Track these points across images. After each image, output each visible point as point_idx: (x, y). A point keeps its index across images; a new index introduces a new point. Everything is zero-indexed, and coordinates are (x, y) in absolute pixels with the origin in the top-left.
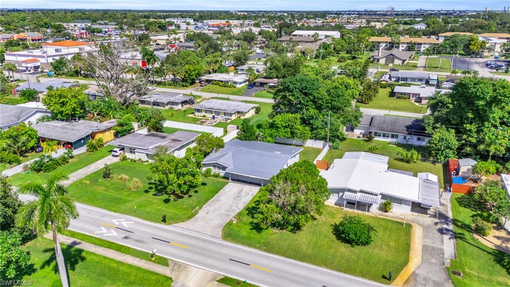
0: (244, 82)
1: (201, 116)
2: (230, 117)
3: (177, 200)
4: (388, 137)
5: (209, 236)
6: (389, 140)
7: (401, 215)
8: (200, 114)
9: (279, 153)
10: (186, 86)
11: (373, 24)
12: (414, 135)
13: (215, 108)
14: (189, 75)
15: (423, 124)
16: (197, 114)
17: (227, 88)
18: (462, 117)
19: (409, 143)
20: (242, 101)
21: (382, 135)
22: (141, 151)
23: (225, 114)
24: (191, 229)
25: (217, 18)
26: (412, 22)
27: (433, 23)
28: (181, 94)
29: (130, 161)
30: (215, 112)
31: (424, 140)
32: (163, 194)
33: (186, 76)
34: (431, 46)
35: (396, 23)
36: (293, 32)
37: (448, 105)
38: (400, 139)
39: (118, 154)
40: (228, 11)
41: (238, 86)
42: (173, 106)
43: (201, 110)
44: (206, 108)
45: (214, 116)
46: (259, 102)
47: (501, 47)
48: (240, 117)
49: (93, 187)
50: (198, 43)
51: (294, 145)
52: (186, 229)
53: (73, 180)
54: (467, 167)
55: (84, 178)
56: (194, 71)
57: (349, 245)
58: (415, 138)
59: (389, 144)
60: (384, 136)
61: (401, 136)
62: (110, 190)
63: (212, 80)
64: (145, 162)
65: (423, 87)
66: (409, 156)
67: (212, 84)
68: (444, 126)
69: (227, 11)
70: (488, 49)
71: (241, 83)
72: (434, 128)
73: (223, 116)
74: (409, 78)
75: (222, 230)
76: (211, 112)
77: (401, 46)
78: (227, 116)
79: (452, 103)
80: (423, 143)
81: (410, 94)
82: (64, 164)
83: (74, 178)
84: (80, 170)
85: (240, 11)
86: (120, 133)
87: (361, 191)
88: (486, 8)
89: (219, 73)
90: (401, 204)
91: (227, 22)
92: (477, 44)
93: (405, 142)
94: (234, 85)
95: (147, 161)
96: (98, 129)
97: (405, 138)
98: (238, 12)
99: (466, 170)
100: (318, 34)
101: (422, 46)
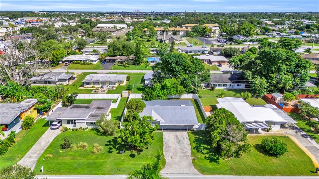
0: (97, 60)
1: (90, 87)
2: (114, 86)
3: (140, 154)
4: (221, 86)
5: (192, 175)
6: (222, 88)
7: (276, 131)
8: (89, 86)
9: (184, 105)
10: (54, 66)
11: (140, 20)
12: (236, 83)
13: (100, 80)
14: (57, 58)
15: (246, 76)
16: (86, 86)
17: (87, 65)
18: (268, 70)
19: (234, 88)
20: (108, 73)
21: (217, 85)
22: (81, 121)
23: (110, 84)
24: (174, 173)
25: (28, 16)
26: (157, 19)
27: (174, 19)
28: (63, 73)
29: (71, 130)
30: (102, 83)
31: (241, 86)
32: (125, 151)
33: (54, 59)
34: (185, 32)
35: (150, 19)
36: (96, 25)
37: (260, 64)
38: (228, 87)
39: (58, 127)
40: (32, 11)
41: (95, 63)
42: (62, 83)
43: (90, 83)
44: (93, 81)
45: (102, 86)
46: (127, 73)
47: (219, 31)
48: (120, 85)
49: (59, 159)
50: (36, 35)
51: (174, 99)
52: (171, 174)
53: (36, 157)
54: (280, 98)
55: (44, 153)
56: (60, 55)
57: (275, 157)
58: (236, 84)
59: (223, 90)
60: (219, 86)
61: (228, 84)
62: (77, 158)
63: (73, 60)
64: (86, 129)
65: (208, 55)
66: (246, 96)
67: (74, 63)
68: (259, 76)
69: (30, 11)
70: (213, 32)
71: (95, 61)
72: (253, 78)
73: (108, 85)
74: (193, 51)
75: (195, 168)
76: (99, 84)
77: (169, 32)
78: (112, 85)
79: (262, 63)
80: (241, 87)
81: (204, 60)
82: (12, 144)
83: (36, 155)
84: (33, 147)
85: (41, 12)
86: (43, 110)
87: (255, 122)
88: (186, 11)
89: (71, 55)
90: (274, 125)
91: (38, 19)
92: (208, 30)
93: (231, 88)
94: (92, 62)
95: (87, 128)
96: (24, 109)
97: (230, 86)
98: (39, 11)
99: (279, 99)
100: (116, 26)
101: (180, 32)
